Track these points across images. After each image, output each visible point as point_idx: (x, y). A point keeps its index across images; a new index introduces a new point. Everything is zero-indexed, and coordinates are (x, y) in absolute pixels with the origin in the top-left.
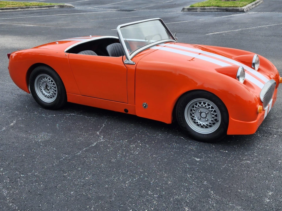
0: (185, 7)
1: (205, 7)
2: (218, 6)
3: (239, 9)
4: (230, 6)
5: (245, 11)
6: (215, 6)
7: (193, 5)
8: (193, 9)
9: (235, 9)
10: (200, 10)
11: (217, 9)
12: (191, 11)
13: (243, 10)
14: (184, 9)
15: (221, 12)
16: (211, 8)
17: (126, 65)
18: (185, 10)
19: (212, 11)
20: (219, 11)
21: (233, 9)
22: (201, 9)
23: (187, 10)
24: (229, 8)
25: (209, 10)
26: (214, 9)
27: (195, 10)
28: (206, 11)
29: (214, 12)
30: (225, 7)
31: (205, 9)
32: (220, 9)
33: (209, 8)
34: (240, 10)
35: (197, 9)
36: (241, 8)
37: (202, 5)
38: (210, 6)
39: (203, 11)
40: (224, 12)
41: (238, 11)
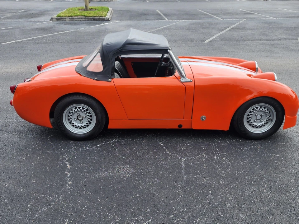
0: (53, 17)
1: (72, 16)
2: (85, 16)
3: (104, 18)
4: (95, 15)
5: (110, 20)
6: (82, 16)
7: (60, 15)
8: (62, 19)
9: (101, 18)
10: (69, 20)
11: (85, 18)
12: (60, 20)
13: (108, 19)
14: (52, 19)
15: (88, 21)
16: (78, 17)
17: (184, 83)
18: (54, 20)
19: (80, 21)
20: (86, 20)
21: (99, 18)
22: (69, 18)
23: (55, 20)
24: (96, 17)
25: (77, 20)
26: (82, 18)
27: (64, 20)
28: (74, 20)
29: (83, 21)
30: (92, 16)
31: (73, 18)
32: (87, 18)
33: (77, 17)
34: (106, 19)
35: (65, 18)
36: (106, 18)
37: (69, 15)
38: (77, 16)
39: (72, 20)
40: (91, 21)
41: (103, 20)
